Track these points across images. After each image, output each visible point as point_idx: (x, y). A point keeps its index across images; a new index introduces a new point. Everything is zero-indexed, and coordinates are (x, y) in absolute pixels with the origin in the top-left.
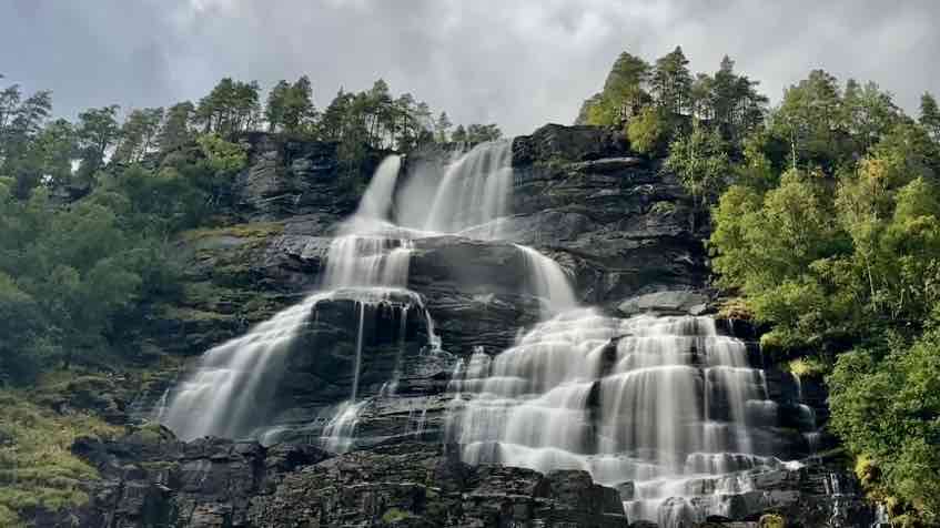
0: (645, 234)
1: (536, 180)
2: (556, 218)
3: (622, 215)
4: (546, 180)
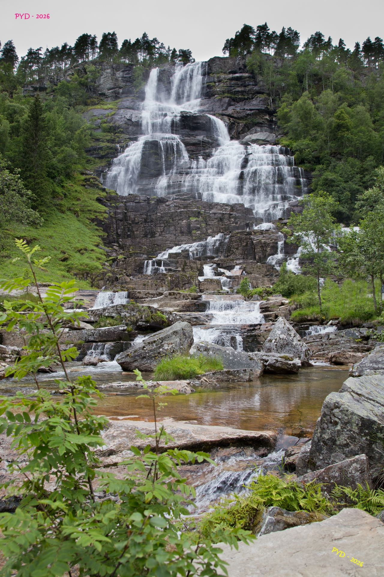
0: (253, 108)
1: (211, 82)
2: (220, 100)
3: (245, 99)
4: (215, 83)
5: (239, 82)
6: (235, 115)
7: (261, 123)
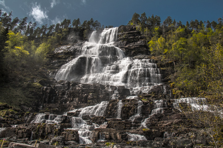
0: (138, 45)
2: (123, 42)
3: (134, 41)
5: (132, 35)
6: (129, 48)
7: (142, 52)
